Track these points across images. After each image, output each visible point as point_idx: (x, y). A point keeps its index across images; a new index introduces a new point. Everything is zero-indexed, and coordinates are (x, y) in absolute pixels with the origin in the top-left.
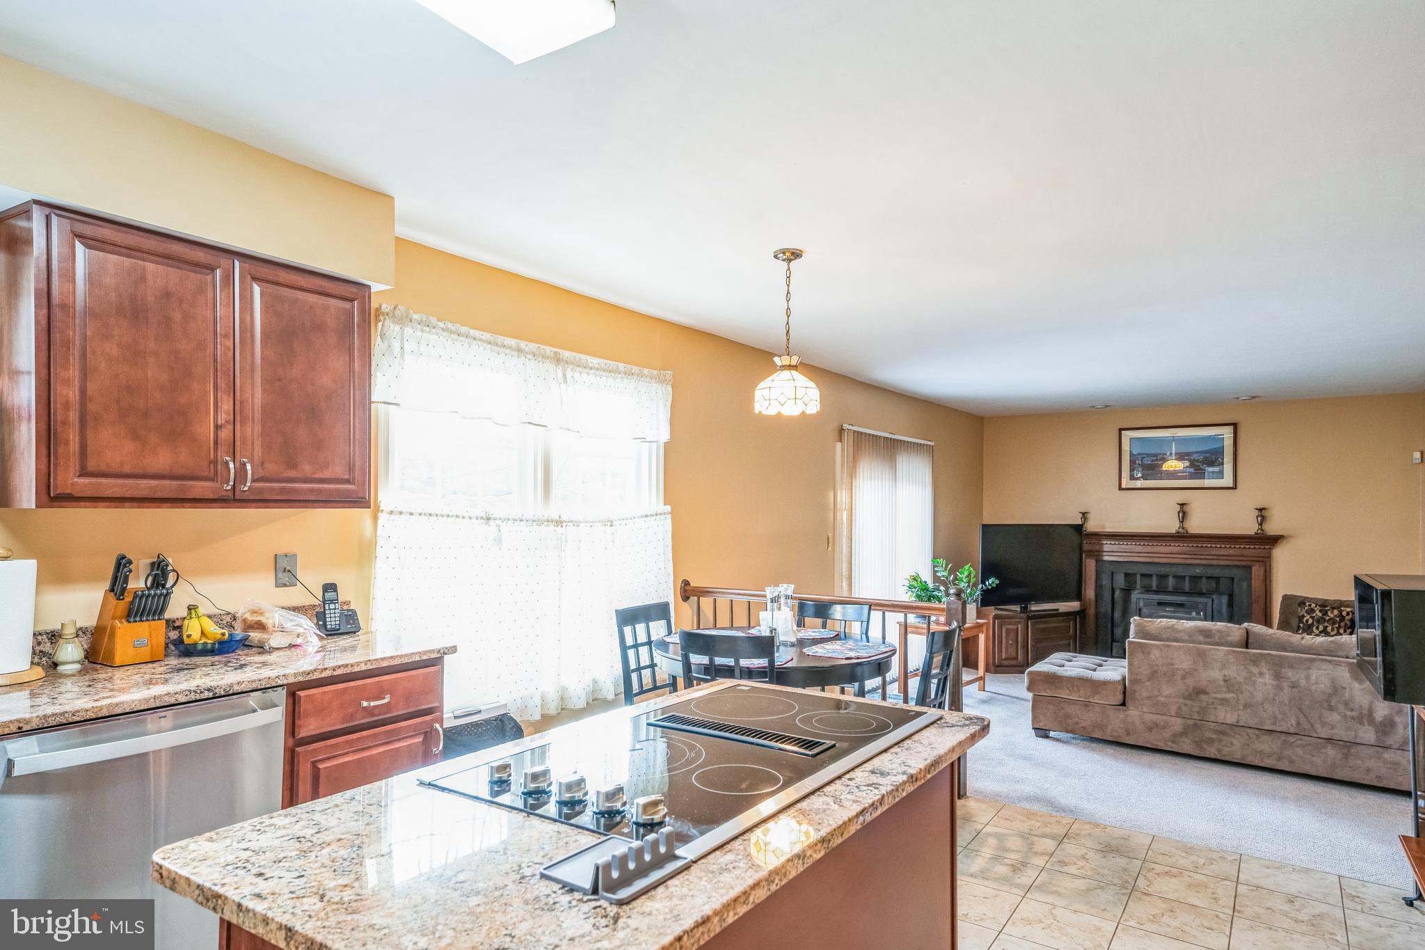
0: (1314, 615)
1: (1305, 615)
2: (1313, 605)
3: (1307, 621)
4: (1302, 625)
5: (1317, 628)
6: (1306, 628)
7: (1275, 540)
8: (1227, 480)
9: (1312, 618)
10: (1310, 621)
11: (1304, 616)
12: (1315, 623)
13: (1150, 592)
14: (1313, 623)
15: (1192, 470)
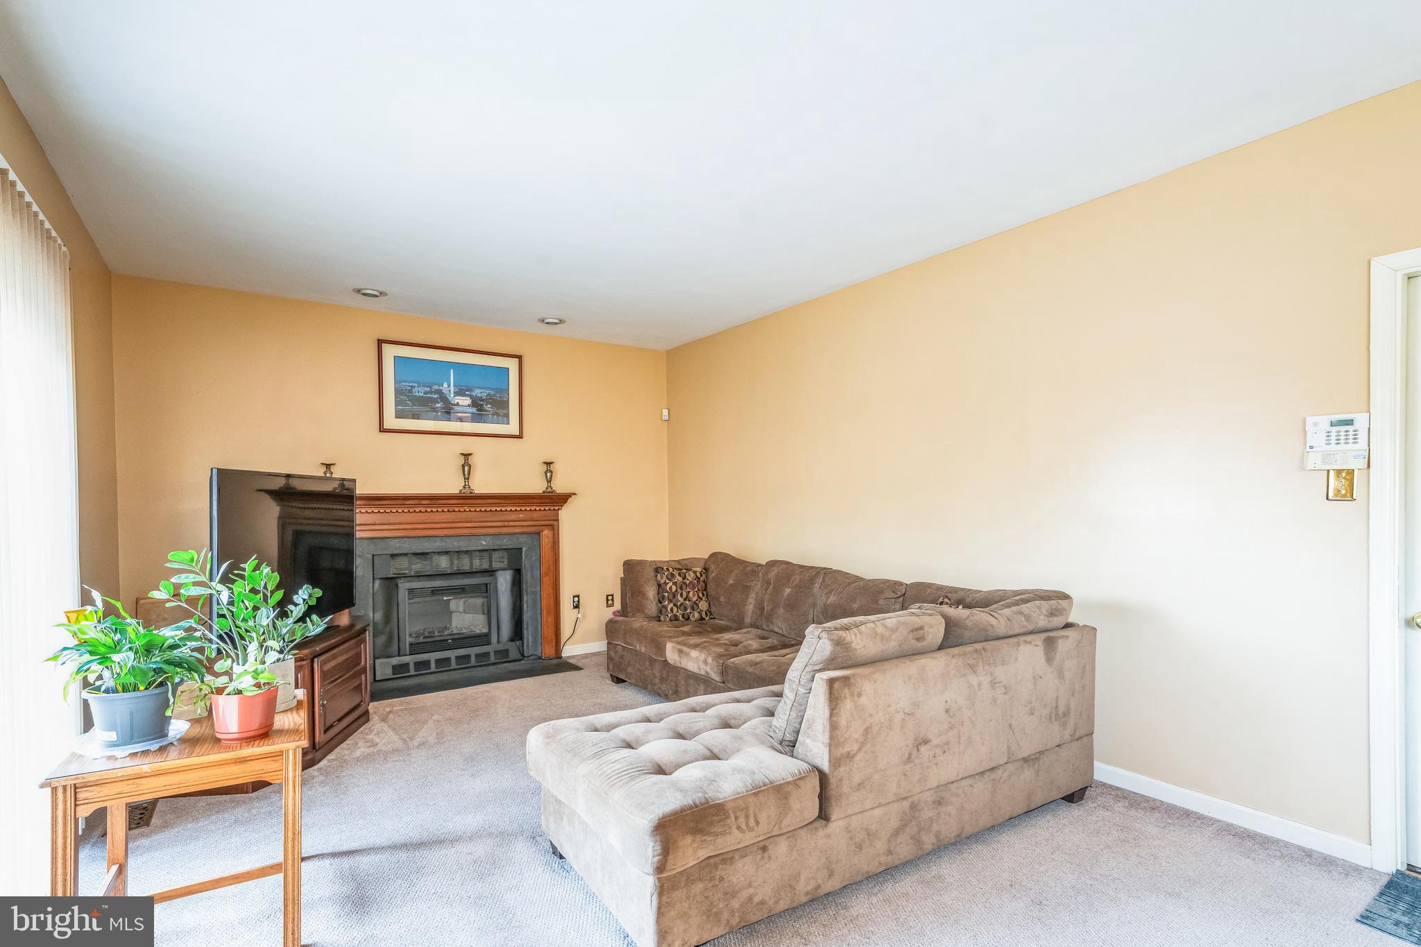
0: (676, 580)
1: (667, 581)
2: (671, 570)
3: (671, 588)
4: (666, 594)
5: (681, 595)
6: (671, 597)
7: (563, 499)
8: (513, 428)
9: (675, 583)
10: (674, 588)
11: (666, 584)
12: (679, 590)
13: (421, 578)
14: (677, 591)
15: (474, 410)
